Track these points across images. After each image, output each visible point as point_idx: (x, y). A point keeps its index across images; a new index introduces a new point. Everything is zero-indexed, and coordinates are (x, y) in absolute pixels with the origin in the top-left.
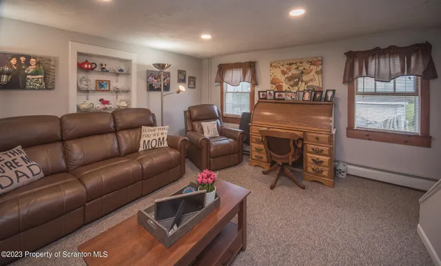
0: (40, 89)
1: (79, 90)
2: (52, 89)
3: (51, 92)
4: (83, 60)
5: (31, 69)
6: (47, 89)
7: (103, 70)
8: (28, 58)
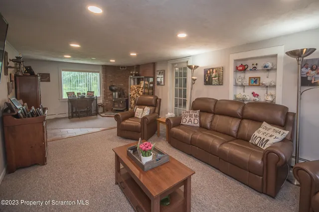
0: (217, 85)
1: (236, 85)
2: (222, 85)
3: (222, 86)
4: (239, 64)
5: (214, 75)
6: (219, 85)
7: (255, 69)
8: (213, 69)
